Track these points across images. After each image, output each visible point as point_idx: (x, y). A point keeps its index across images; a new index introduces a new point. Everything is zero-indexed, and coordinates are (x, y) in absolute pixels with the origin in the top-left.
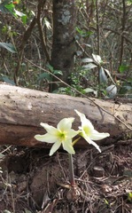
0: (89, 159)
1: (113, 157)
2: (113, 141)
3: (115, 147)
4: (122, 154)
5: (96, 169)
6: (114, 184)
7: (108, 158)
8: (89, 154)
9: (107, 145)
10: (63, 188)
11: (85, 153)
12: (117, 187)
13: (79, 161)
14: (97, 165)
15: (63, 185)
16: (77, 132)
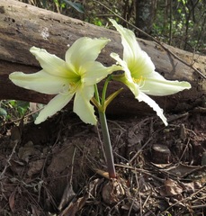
0: (148, 132)
1: (185, 131)
2: (188, 106)
3: (190, 117)
4: (200, 128)
5: (157, 148)
6: (186, 179)
7: (178, 132)
8: (148, 124)
9: (177, 113)
10: (100, 177)
11: (142, 123)
12: (191, 185)
13: (131, 134)
14: (160, 142)
15: (99, 171)
16: (110, 70)
